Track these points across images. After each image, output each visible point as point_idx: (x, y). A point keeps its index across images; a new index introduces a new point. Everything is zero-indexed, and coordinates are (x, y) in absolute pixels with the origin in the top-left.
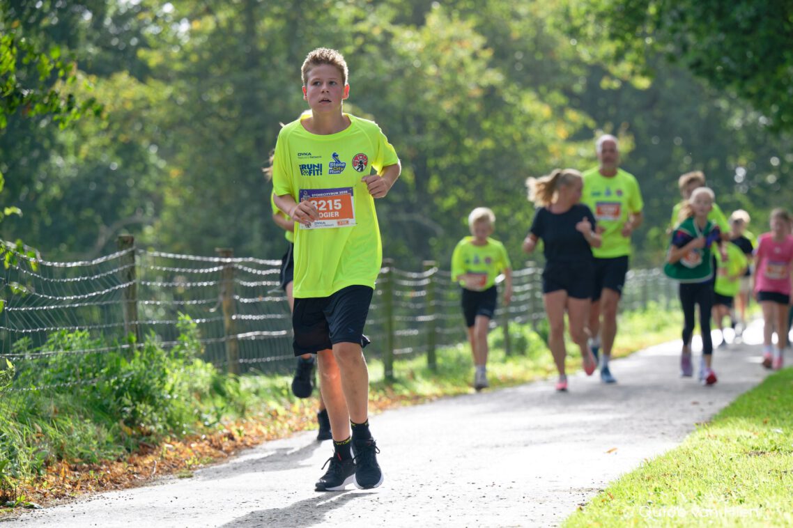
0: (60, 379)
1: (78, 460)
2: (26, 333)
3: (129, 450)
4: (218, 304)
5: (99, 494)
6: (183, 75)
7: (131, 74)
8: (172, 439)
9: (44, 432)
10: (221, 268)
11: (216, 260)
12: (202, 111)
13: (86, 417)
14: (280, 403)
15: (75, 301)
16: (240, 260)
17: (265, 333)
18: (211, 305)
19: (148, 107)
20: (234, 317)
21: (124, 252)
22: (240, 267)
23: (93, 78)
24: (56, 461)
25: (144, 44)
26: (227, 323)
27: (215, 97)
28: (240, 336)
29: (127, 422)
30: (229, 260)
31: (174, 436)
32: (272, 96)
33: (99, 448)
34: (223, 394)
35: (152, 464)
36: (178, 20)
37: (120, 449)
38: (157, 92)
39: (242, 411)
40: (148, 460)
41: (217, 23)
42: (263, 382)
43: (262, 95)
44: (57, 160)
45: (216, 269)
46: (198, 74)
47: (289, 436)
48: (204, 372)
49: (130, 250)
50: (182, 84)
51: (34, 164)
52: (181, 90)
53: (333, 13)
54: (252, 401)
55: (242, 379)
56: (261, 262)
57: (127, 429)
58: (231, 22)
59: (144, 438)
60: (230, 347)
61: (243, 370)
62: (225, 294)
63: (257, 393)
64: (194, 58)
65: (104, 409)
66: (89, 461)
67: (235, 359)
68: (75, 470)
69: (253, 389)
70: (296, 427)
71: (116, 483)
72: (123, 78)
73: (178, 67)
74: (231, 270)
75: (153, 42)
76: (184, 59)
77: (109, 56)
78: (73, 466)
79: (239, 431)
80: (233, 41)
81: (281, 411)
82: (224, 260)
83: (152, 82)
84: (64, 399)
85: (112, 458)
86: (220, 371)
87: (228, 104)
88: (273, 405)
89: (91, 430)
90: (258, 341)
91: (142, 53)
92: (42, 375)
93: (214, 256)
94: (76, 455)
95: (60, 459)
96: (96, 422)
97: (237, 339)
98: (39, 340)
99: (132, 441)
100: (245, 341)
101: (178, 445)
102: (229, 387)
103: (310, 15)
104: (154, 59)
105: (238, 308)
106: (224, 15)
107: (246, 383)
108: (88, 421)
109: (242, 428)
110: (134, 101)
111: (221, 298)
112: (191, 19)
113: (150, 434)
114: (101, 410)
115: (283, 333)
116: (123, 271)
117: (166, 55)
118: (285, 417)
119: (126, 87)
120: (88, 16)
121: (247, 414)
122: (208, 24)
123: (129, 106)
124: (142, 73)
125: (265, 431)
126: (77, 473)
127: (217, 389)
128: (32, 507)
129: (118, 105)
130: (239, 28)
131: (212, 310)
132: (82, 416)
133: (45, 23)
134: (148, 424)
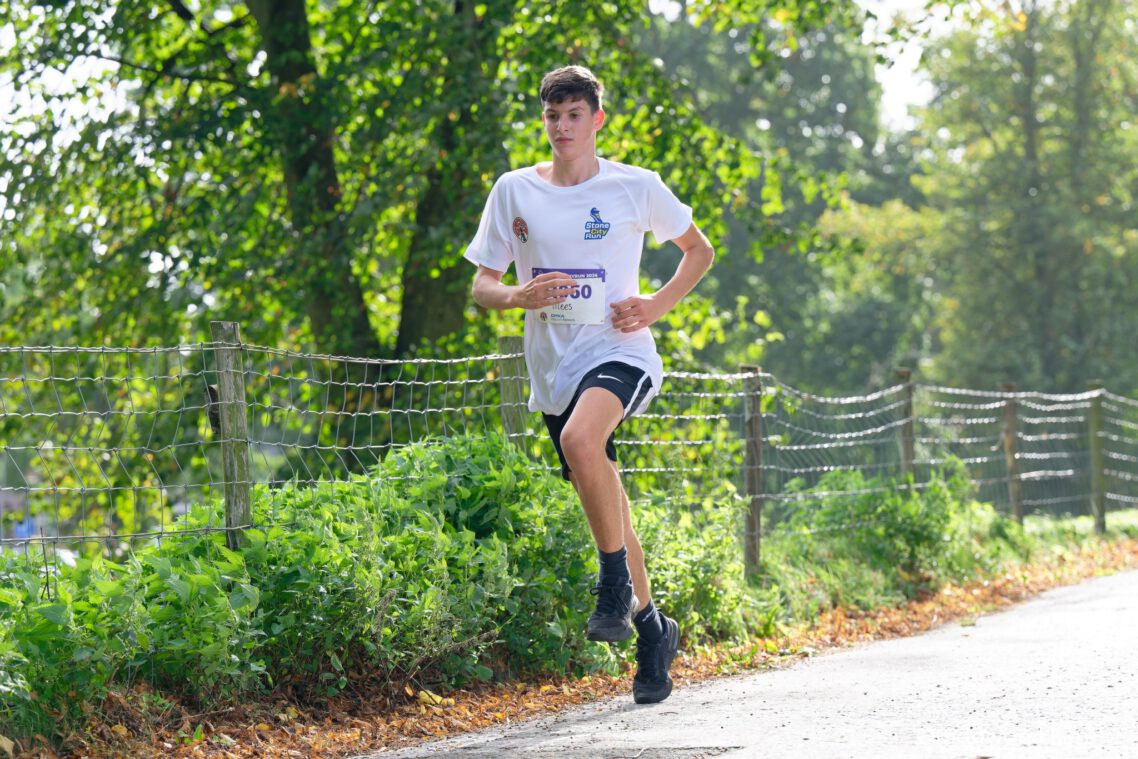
0: (834, 521)
1: (854, 607)
2: (799, 474)
3: (908, 597)
4: (999, 443)
5: (877, 643)
6: (959, 203)
7: (905, 202)
8: (953, 585)
9: (818, 576)
10: (1003, 403)
11: (998, 395)
12: (978, 241)
13: (861, 562)
14: (1067, 547)
15: (850, 439)
16: (1023, 395)
17: (1051, 473)
18: (993, 443)
19: (922, 236)
20: (1017, 456)
21: (900, 387)
22: (1023, 403)
23: (865, 208)
24: (831, 607)
25: (919, 171)
26: (1009, 462)
27: (992, 226)
28: (1024, 476)
29: (905, 567)
30: (1011, 395)
31: (955, 582)
32: (1053, 223)
33: (876, 594)
34: (1005, 537)
35: (932, 612)
36: (953, 145)
37: (898, 595)
38: (932, 221)
39: (1026, 555)
40: (928, 606)
41: (995, 145)
42: (1048, 524)
43: (1043, 222)
44: (826, 295)
45: (997, 405)
46: (975, 201)
47: (1078, 583)
48: (985, 514)
49: (907, 384)
50: (959, 212)
51: (802, 299)
52: (956, 218)
53: (1119, 134)
54: (1037, 545)
55: (1027, 521)
56: (1046, 397)
57: (905, 575)
58: (1010, 144)
59: (923, 584)
60: (1012, 488)
61: (1025, 511)
62: (1007, 431)
63: (1042, 536)
64: (971, 183)
65: (879, 553)
66: (866, 608)
67: (1019, 500)
68: (851, 617)
69: (1038, 533)
70: (1086, 572)
71: (894, 631)
72: (896, 207)
73: (955, 194)
74: (1014, 407)
75: (927, 168)
76: (961, 185)
77: (882, 186)
78: (849, 613)
79: (1025, 578)
80: (1012, 166)
81: (1069, 556)
82: (1006, 395)
83: (925, 210)
84: (839, 543)
85: (890, 605)
86: (1003, 513)
87: (1006, 232)
88: (1058, 550)
89: (869, 575)
90: (1043, 482)
91: (915, 180)
92: (815, 518)
93: (995, 389)
94: (852, 601)
95: (835, 606)
96: (874, 567)
97: (1020, 480)
98: (811, 480)
99: (911, 587)
100: (1029, 481)
101: (960, 592)
102: (1013, 530)
103: (1093, 136)
104: (927, 185)
105: (1021, 446)
106: (1003, 138)
107: (1031, 525)
108: (864, 566)
109: (1027, 574)
110: (906, 230)
111: (1003, 436)
112: (966, 143)
113: (928, 580)
114: (876, 555)
115: (1070, 472)
116: (900, 407)
117: (942, 183)
118: (1073, 563)
119: (900, 216)
120: (857, 142)
121: (1032, 559)
122: (986, 148)
123: (904, 237)
124: (915, 201)
125: (1051, 577)
126: (853, 621)
127: (998, 532)
128: (806, 655)
129: (891, 234)
130: (1020, 151)
131: (994, 448)
132: (857, 561)
133: (811, 151)
134: (926, 569)
